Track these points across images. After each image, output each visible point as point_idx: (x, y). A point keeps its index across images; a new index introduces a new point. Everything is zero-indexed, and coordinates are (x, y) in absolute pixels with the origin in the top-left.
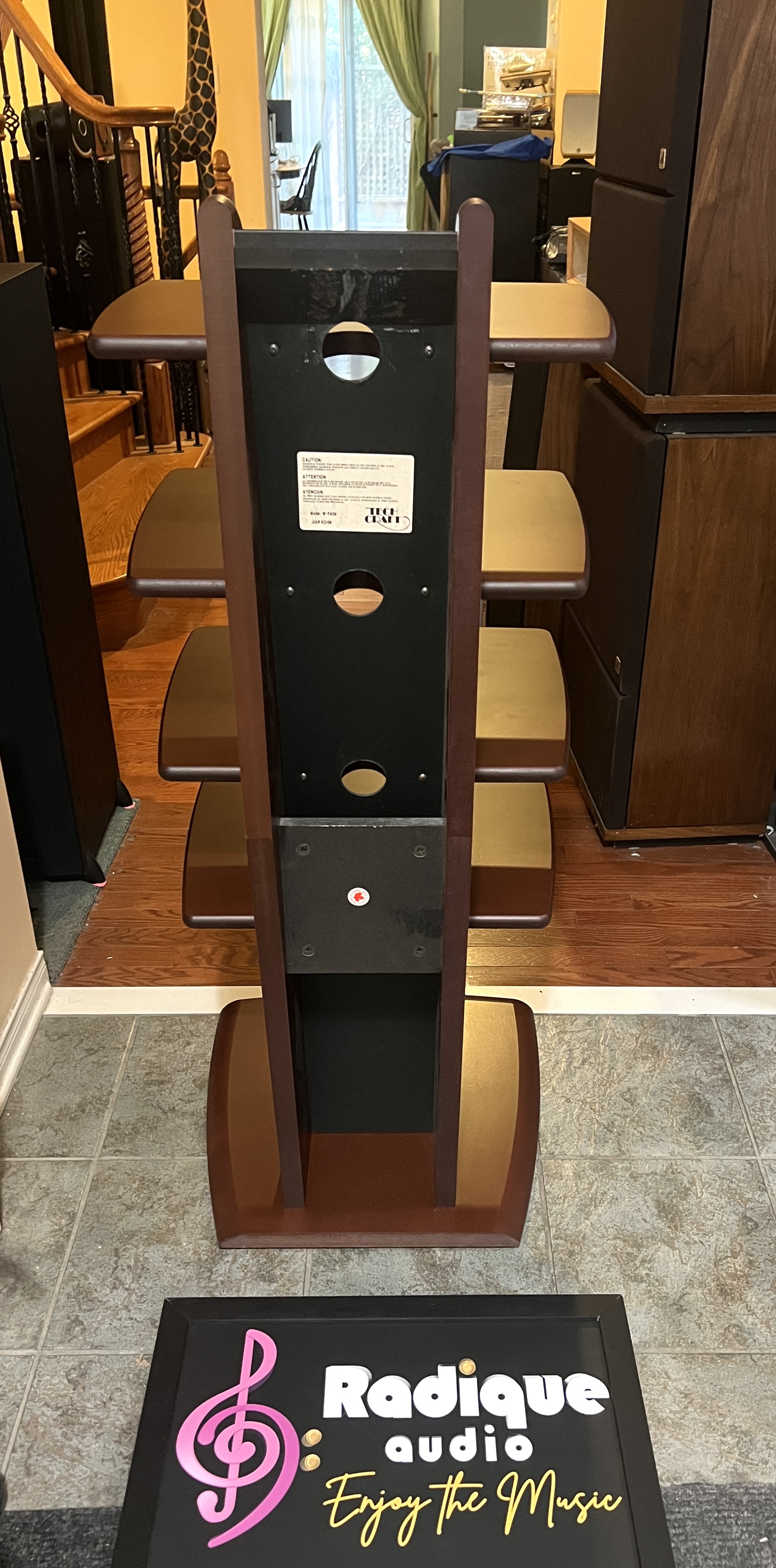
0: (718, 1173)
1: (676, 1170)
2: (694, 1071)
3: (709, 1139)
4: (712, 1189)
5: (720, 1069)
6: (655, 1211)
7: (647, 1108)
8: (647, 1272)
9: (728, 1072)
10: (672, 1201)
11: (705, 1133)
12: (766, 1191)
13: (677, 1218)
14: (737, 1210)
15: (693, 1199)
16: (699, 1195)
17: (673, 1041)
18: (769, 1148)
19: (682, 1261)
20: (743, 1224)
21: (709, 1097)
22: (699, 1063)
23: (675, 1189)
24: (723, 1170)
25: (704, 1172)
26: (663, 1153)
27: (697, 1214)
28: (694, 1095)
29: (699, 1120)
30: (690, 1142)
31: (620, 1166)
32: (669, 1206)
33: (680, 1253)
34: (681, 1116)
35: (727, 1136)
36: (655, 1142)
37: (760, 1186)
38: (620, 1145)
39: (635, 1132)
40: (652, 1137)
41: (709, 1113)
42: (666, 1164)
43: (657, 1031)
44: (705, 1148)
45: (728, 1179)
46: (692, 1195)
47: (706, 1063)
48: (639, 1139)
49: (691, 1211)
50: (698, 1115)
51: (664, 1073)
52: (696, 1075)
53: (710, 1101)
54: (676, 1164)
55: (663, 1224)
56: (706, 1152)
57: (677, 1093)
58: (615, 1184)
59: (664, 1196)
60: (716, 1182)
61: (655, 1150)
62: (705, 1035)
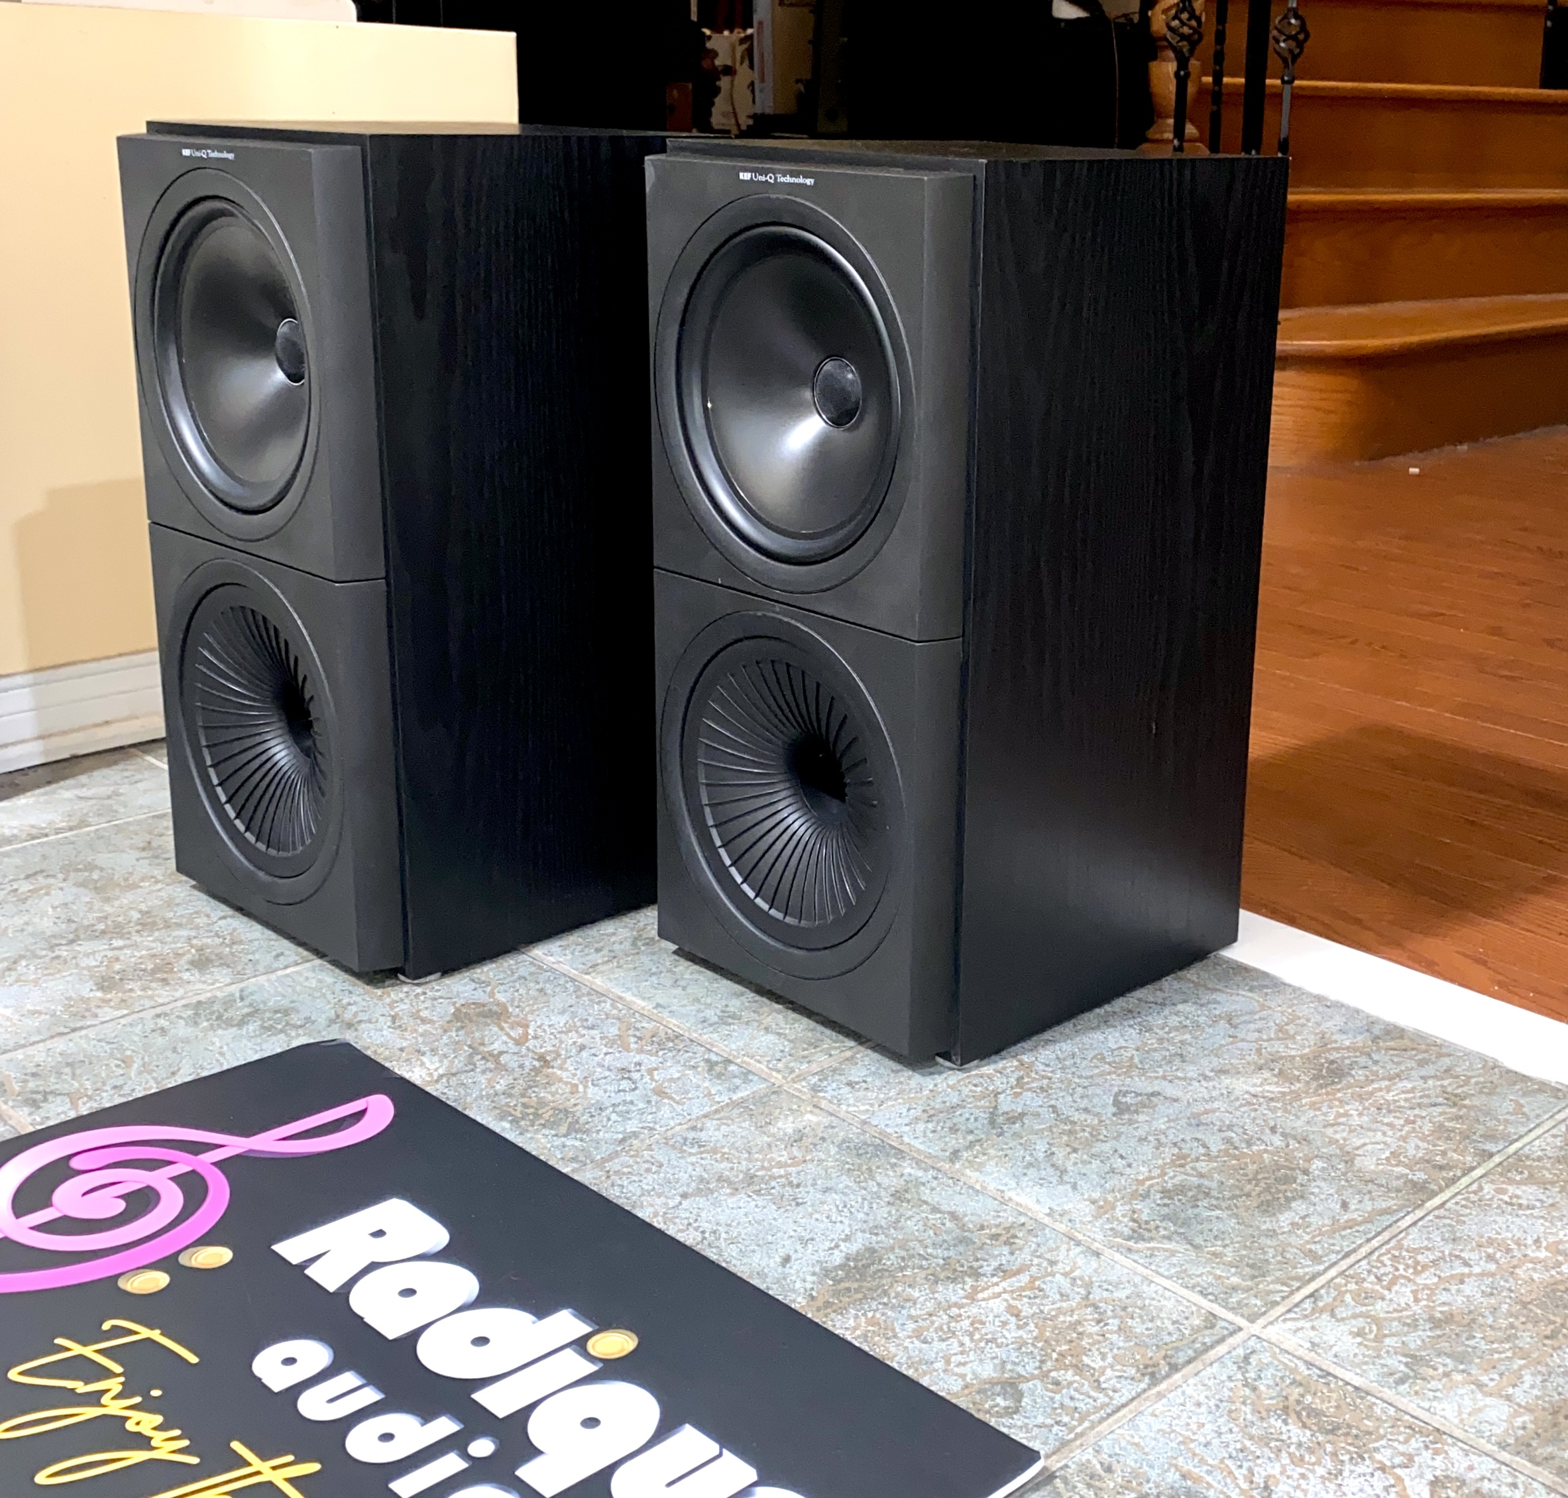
1: (1015, 1237)
2: (1367, 1141)
3: (1186, 1238)
4: (1031, 1306)
5: (1441, 1168)
6: (837, 1258)
7: (1141, 1133)
9: (1454, 1180)
10: (902, 1269)
12: (1155, 1380)
13: (860, 1296)
14: (1014, 1363)
15: (953, 1293)
16: (980, 1296)
17: (1405, 1085)
18: (1313, 1328)
21: (1322, 1187)
22: (1404, 1137)
23: (946, 1259)
24: (1121, 1294)
25: (1065, 1275)
26: (1038, 1203)
27: (910, 1317)
28: (1293, 1169)
29: (1224, 1205)
30: (1134, 1221)
31: (908, 1170)
32: (879, 1271)
34: (1194, 1179)
35: (1242, 1257)
36: (1054, 1180)
37: (1156, 1365)
38: (971, 1146)
39: (1041, 1147)
40: (1064, 1172)
41: (1269, 1207)
42: (1008, 1217)
43: (1396, 1060)
44: (1148, 1245)
45: (1100, 1314)
46: (967, 1287)
47: (1423, 1145)
48: (1028, 1158)
49: (908, 1305)
50: (1234, 1197)
51: (1286, 1111)
52: (1357, 1148)
53: (1312, 1193)
54: (1030, 1231)
55: (809, 1286)
56: (1138, 1251)
57: (1255, 1148)
58: (841, 1186)
59: (903, 1253)
60: (1062, 1301)
61: (1028, 1190)
62: (1508, 1113)
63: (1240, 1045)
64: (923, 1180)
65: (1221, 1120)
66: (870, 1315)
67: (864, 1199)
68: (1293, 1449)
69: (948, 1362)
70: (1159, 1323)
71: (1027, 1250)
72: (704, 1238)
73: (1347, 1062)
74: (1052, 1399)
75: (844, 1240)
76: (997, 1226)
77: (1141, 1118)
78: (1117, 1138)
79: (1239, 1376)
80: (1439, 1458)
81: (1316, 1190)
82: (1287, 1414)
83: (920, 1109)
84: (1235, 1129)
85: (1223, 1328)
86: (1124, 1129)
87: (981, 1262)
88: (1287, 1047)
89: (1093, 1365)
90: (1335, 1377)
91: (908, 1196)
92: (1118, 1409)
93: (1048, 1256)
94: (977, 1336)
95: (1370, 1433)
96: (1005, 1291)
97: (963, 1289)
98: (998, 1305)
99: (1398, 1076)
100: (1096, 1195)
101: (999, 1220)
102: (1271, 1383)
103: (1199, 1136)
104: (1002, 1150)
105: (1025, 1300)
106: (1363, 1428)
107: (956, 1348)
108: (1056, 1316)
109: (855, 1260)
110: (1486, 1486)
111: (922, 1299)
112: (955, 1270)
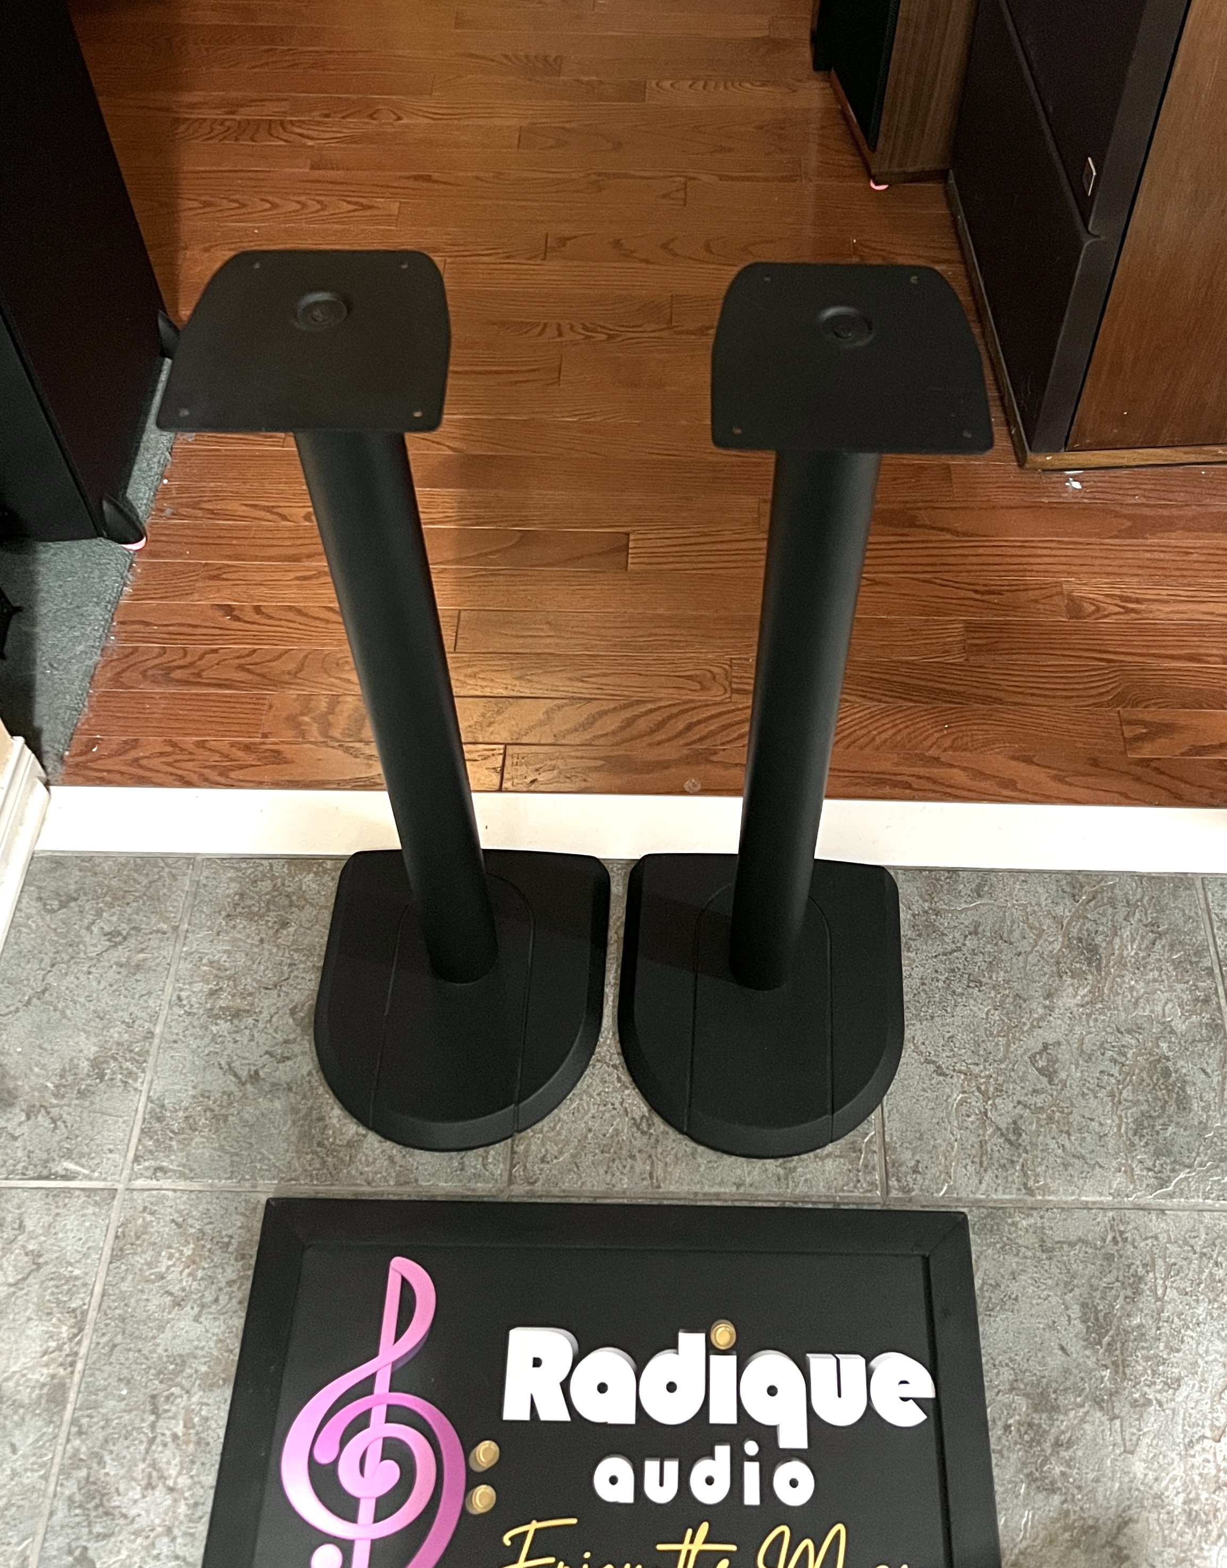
0: (1192, 1241)
1: (1121, 1233)
2: (1161, 1004)
3: (1180, 1164)
5: (1206, 1001)
6: (1081, 1327)
7: (1076, 1090)
8: (1062, 1469)
9: (1219, 1007)
10: (1111, 1306)
11: (1175, 1149)
13: (1119, 1345)
15: (1147, 1302)
16: (1160, 1292)
17: (1126, 933)
19: (1125, 1445)
21: (1184, 1066)
22: (1171, 989)
23: (1117, 1281)
24: (1203, 1236)
25: (1169, 1241)
26: (1101, 1194)
27: (1153, 1338)
28: (1159, 1061)
29: (1164, 1119)
30: (1149, 1170)
32: (1105, 1317)
33: (1122, 1425)
34: (1135, 1109)
35: (1212, 1158)
36: (1086, 1168)
38: (1025, 1174)
39: (1053, 1145)
40: (1082, 1157)
41: (1183, 1104)
42: (1104, 1218)
43: (1101, 910)
44: (1173, 1184)
46: (1148, 1293)
47: (1184, 986)
48: (1059, 1160)
49: (1144, 1330)
50: (1163, 1108)
51: (1109, 1009)
52: (1164, 1016)
53: (1185, 1075)
54: (1121, 1220)
55: (1094, 1360)
56: (1174, 1193)
57: (1129, 1056)
59: (1098, 1294)
60: (1189, 1264)
61: (1085, 1187)
62: (1185, 922)
63: (1030, 958)
65: (1095, 1044)
66: (1139, 1354)
67: (1036, 1267)
69: (1201, 1355)
71: (1137, 1238)
72: (1013, 1369)
73: (1086, 933)
75: (1067, 1308)
77: (1063, 1075)
78: (1072, 1105)
81: (1184, 1071)
83: (969, 1161)
84: (1108, 1046)
86: (1067, 1093)
87: (1134, 1267)
88: (1050, 943)
91: (1049, 1245)
93: (1147, 1234)
94: (1191, 1325)
96: (1165, 1279)
97: (1149, 1296)
98: (1172, 1294)
99: (1113, 926)
100: (1114, 1163)
101: (1102, 1225)
103: (1102, 1068)
104: (1040, 1164)
105: (1177, 1278)
109: (1089, 1319)
111: (1144, 1321)
112: (1129, 1284)
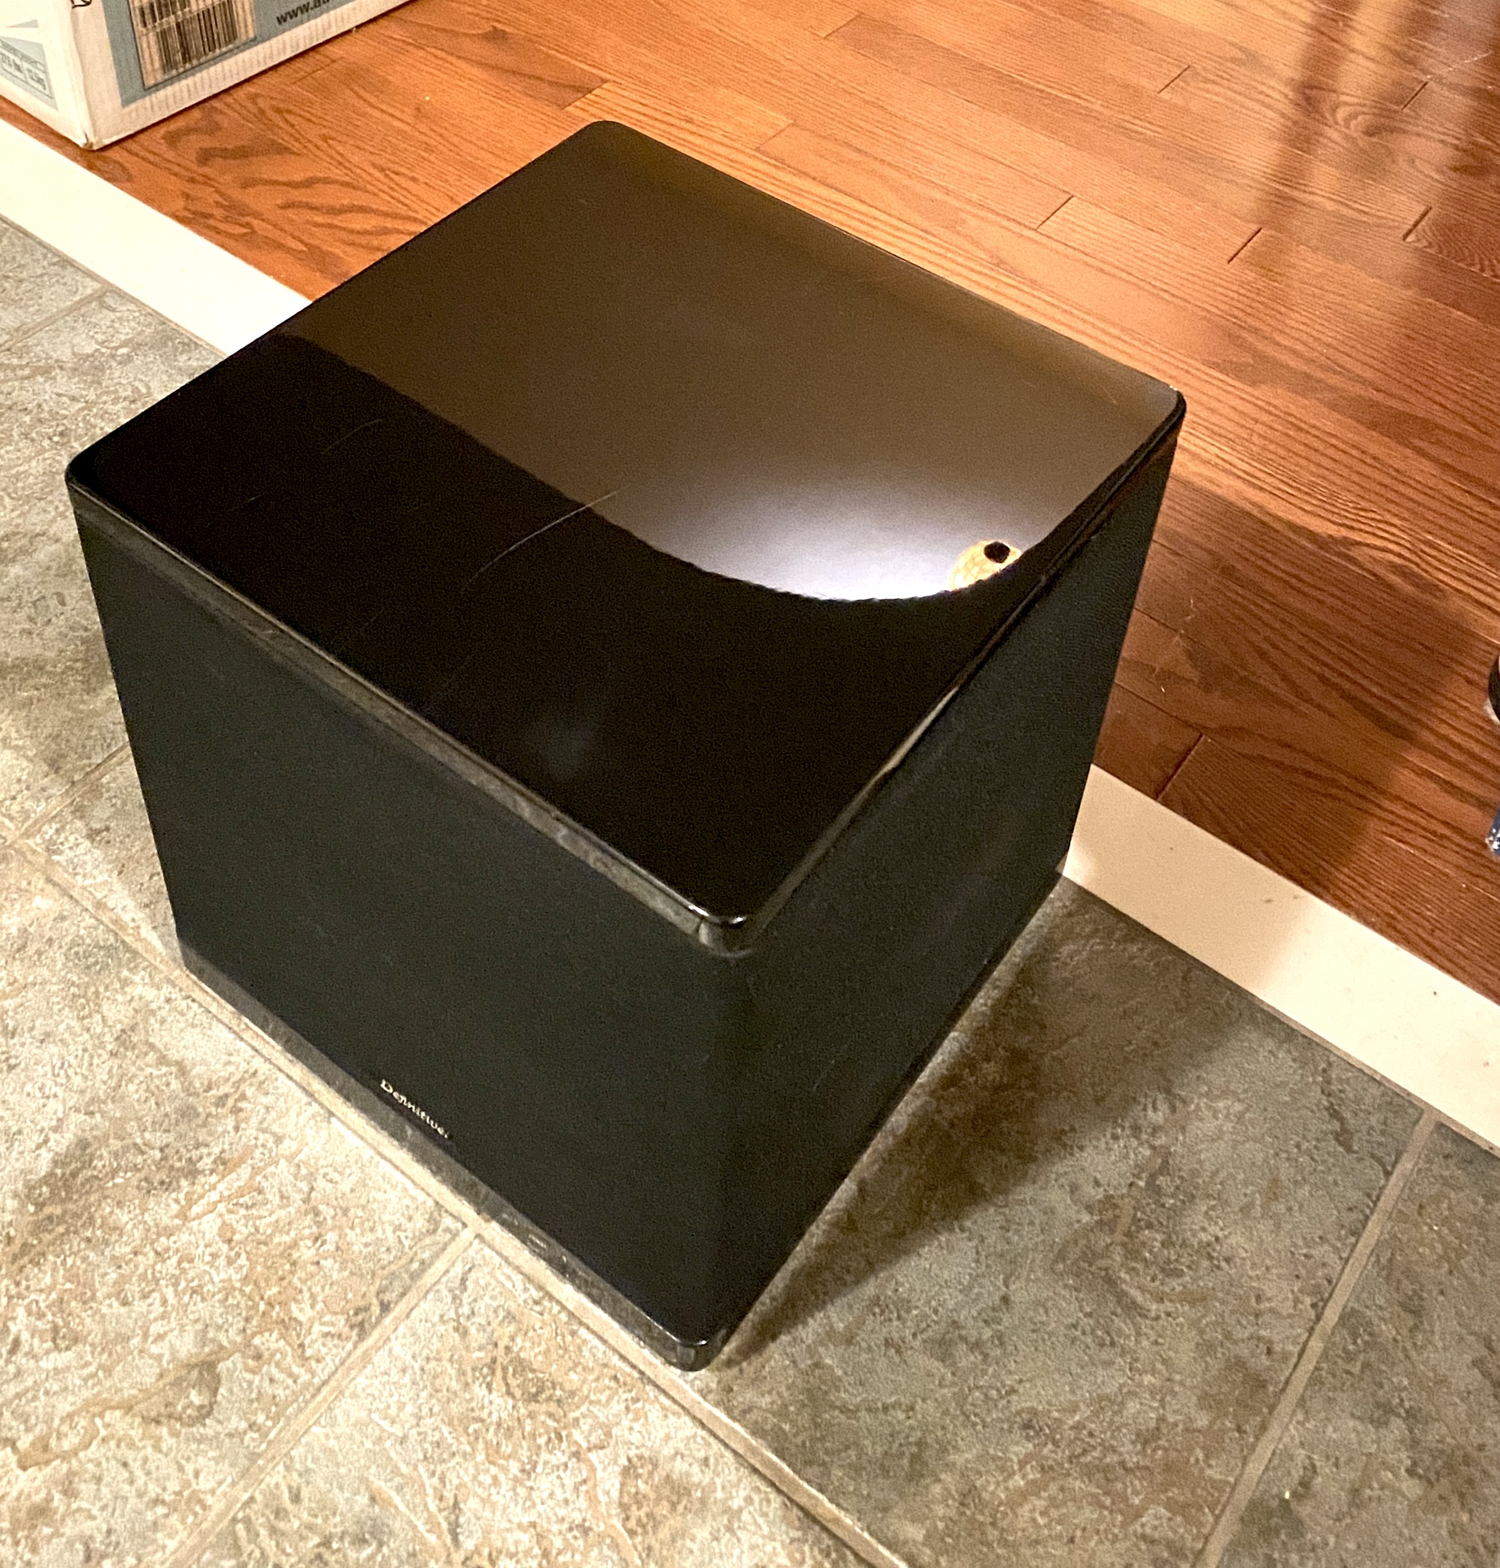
0: (320, 1183)
1: (243, 1097)
4: (247, 1221)
6: (43, 1165)
10: (114, 1173)
12: (363, 1333)
13: (61, 1229)
14: (219, 1328)
15: (164, 1208)
16: (196, 1210)
20: (177, 1383)
23: (163, 1150)
24: (345, 1186)
25: (290, 1159)
27: (114, 1260)
32: (88, 1180)
37: (367, 1309)
45: (319, 1224)
46: (182, 1196)
49: (115, 1237)
54: (261, 1083)
58: (62, 1027)
59: (115, 1144)
60: (281, 1207)
64: (153, 1006)
66: (70, 1261)
67: (85, 1050)
68: (490, 1435)
69: (146, 1336)
70: (379, 1234)
71: (254, 1122)
74: (250, 1383)
75: (55, 1130)
76: (228, 1080)
79: (452, 1315)
80: (637, 1426)
82: (493, 1373)
85: (447, 1230)
87: (201, 1151)
89: (302, 1318)
90: (551, 1298)
91: (135, 1039)
92: (319, 1390)
93: (275, 1128)
94: (183, 1284)
95: (572, 1394)
96: (222, 1199)
97: (177, 1201)
98: (210, 1225)
101: (231, 1069)
102: (484, 1322)
105: (243, 1211)
106: (567, 1386)
107: (158, 1310)
108: (272, 1235)
110: (679, 1466)
111: (129, 1227)
112: (172, 1168)
